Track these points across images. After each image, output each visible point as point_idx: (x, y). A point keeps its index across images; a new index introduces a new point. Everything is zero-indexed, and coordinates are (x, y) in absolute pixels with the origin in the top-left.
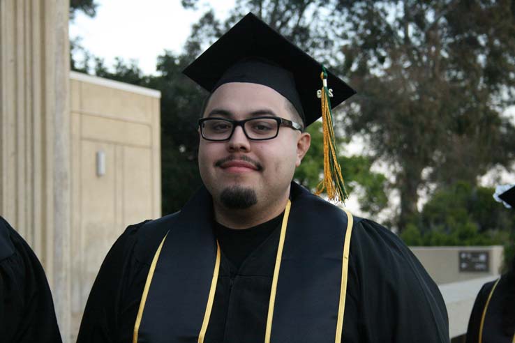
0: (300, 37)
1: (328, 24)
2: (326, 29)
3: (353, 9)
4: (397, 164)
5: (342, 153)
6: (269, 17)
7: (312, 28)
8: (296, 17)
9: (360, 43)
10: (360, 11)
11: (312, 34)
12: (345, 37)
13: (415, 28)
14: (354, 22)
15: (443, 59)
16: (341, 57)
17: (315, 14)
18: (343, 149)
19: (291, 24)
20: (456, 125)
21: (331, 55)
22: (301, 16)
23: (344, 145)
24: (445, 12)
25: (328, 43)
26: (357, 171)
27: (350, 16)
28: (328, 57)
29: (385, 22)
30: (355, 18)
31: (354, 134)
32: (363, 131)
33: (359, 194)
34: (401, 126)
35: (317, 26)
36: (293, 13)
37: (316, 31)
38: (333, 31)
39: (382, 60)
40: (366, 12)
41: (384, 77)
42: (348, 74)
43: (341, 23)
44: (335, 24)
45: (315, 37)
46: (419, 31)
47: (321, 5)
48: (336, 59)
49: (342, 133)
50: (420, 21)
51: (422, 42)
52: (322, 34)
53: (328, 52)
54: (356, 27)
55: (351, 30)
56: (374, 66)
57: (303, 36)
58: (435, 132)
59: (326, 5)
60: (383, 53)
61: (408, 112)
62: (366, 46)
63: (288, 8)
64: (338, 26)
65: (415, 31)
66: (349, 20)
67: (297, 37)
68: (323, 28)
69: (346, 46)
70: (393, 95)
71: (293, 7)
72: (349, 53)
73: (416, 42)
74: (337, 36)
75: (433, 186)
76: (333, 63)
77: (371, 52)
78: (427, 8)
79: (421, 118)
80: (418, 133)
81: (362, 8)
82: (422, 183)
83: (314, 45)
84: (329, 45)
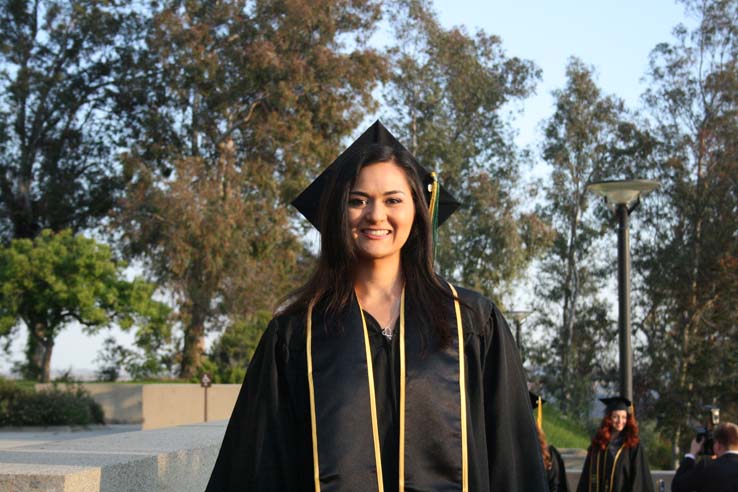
0: (71, 142)
1: (103, 129)
2: (101, 134)
3: (133, 113)
4: (182, 293)
5: (120, 279)
6: (33, 115)
7: (85, 132)
8: (67, 118)
9: (141, 151)
10: (141, 116)
11: (84, 140)
12: (123, 143)
13: (203, 138)
14: (134, 128)
15: (238, 174)
16: (118, 167)
17: (89, 116)
18: (120, 273)
19: (60, 125)
20: (251, 248)
21: (106, 165)
22: (71, 118)
23: (120, 269)
24: (239, 122)
25: (103, 150)
26: (140, 299)
27: (130, 120)
28: (102, 166)
29: (171, 129)
30: (135, 123)
31: (133, 257)
32: (143, 254)
33: (139, 325)
34: (189, 248)
35: (90, 131)
36: (62, 113)
37: (90, 136)
38: (110, 136)
39: (167, 173)
40: (148, 116)
41: (167, 191)
42: (126, 188)
43: (118, 128)
44: (112, 128)
45: (87, 142)
46: (210, 142)
47: (95, 106)
48: (112, 169)
49: (119, 254)
50: (210, 129)
51: (211, 155)
52: (97, 139)
53: (103, 161)
54: (136, 134)
55: (129, 136)
56: (158, 180)
57: (74, 141)
58: (228, 256)
59: (102, 107)
60: (169, 166)
61: (198, 232)
62: (148, 156)
63: (57, 107)
64: (115, 132)
65: (205, 142)
66: (128, 125)
67: (67, 141)
68: (98, 132)
69: (125, 154)
70: (180, 212)
71: (63, 106)
72: (128, 162)
73: (205, 153)
74: (114, 142)
75: (222, 318)
76: (108, 173)
77: (155, 163)
78: (217, 117)
79: (214, 240)
80: (210, 256)
81: (143, 112)
82: (210, 314)
83: (87, 152)
84: (104, 152)
